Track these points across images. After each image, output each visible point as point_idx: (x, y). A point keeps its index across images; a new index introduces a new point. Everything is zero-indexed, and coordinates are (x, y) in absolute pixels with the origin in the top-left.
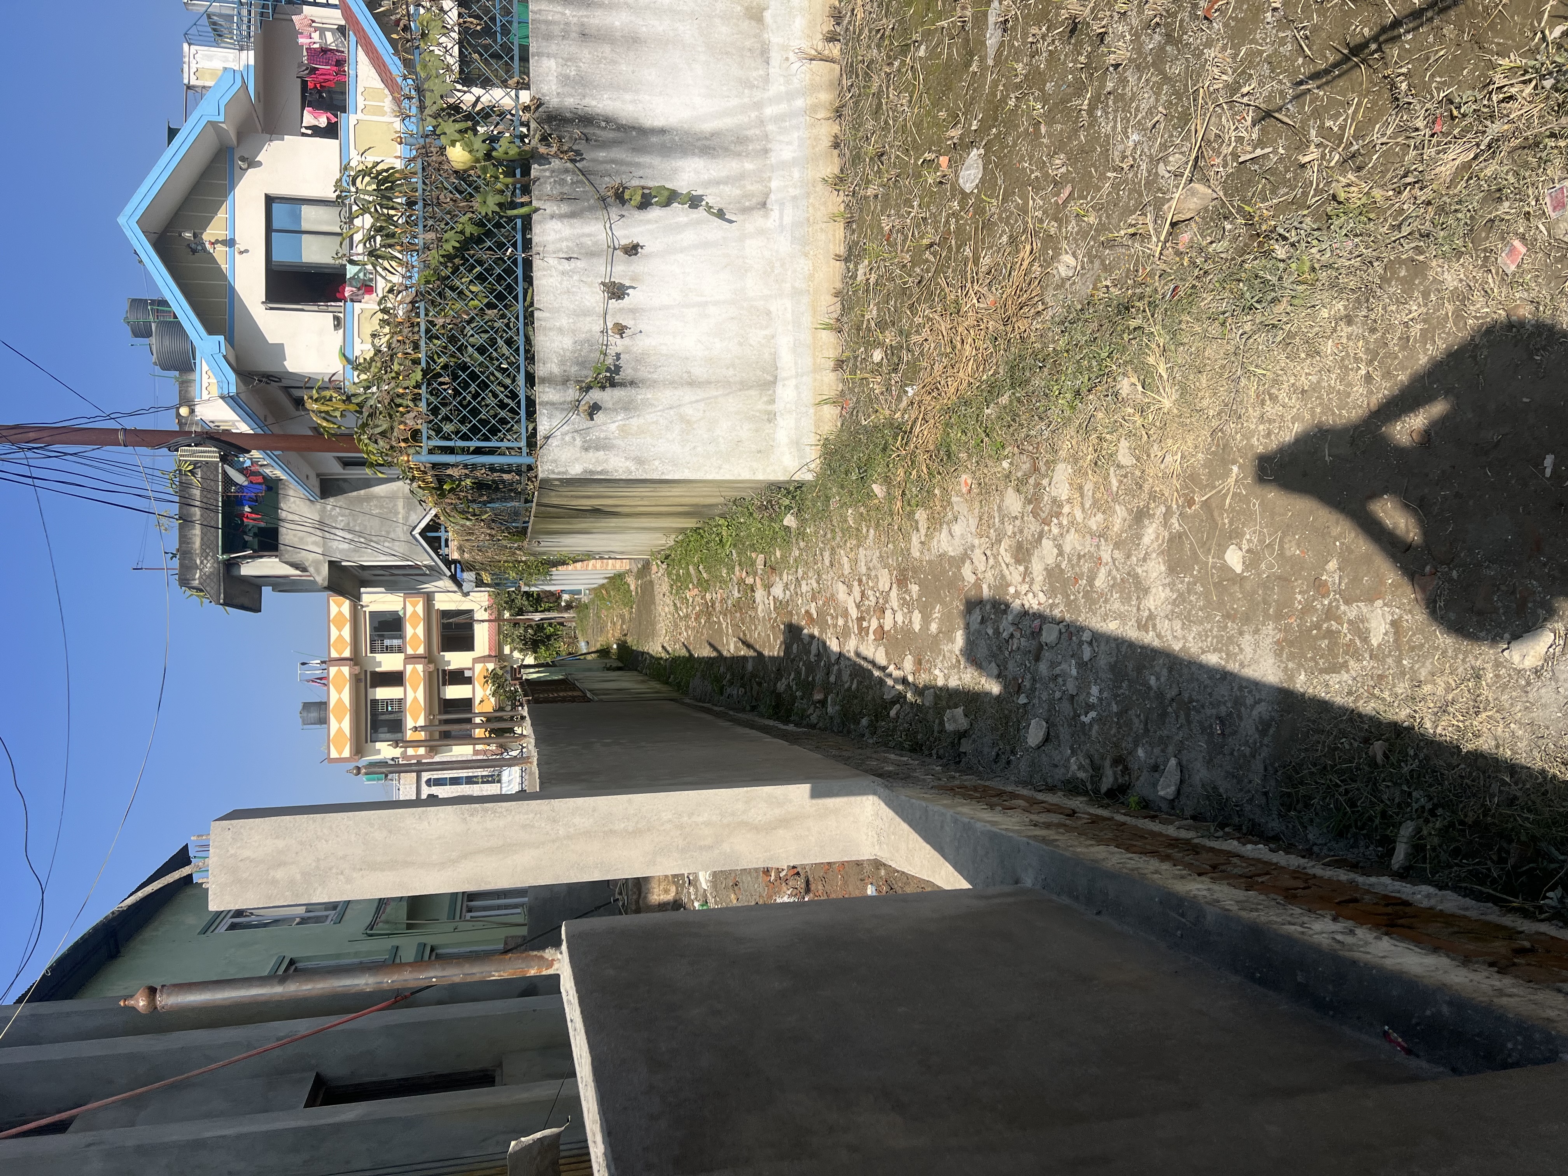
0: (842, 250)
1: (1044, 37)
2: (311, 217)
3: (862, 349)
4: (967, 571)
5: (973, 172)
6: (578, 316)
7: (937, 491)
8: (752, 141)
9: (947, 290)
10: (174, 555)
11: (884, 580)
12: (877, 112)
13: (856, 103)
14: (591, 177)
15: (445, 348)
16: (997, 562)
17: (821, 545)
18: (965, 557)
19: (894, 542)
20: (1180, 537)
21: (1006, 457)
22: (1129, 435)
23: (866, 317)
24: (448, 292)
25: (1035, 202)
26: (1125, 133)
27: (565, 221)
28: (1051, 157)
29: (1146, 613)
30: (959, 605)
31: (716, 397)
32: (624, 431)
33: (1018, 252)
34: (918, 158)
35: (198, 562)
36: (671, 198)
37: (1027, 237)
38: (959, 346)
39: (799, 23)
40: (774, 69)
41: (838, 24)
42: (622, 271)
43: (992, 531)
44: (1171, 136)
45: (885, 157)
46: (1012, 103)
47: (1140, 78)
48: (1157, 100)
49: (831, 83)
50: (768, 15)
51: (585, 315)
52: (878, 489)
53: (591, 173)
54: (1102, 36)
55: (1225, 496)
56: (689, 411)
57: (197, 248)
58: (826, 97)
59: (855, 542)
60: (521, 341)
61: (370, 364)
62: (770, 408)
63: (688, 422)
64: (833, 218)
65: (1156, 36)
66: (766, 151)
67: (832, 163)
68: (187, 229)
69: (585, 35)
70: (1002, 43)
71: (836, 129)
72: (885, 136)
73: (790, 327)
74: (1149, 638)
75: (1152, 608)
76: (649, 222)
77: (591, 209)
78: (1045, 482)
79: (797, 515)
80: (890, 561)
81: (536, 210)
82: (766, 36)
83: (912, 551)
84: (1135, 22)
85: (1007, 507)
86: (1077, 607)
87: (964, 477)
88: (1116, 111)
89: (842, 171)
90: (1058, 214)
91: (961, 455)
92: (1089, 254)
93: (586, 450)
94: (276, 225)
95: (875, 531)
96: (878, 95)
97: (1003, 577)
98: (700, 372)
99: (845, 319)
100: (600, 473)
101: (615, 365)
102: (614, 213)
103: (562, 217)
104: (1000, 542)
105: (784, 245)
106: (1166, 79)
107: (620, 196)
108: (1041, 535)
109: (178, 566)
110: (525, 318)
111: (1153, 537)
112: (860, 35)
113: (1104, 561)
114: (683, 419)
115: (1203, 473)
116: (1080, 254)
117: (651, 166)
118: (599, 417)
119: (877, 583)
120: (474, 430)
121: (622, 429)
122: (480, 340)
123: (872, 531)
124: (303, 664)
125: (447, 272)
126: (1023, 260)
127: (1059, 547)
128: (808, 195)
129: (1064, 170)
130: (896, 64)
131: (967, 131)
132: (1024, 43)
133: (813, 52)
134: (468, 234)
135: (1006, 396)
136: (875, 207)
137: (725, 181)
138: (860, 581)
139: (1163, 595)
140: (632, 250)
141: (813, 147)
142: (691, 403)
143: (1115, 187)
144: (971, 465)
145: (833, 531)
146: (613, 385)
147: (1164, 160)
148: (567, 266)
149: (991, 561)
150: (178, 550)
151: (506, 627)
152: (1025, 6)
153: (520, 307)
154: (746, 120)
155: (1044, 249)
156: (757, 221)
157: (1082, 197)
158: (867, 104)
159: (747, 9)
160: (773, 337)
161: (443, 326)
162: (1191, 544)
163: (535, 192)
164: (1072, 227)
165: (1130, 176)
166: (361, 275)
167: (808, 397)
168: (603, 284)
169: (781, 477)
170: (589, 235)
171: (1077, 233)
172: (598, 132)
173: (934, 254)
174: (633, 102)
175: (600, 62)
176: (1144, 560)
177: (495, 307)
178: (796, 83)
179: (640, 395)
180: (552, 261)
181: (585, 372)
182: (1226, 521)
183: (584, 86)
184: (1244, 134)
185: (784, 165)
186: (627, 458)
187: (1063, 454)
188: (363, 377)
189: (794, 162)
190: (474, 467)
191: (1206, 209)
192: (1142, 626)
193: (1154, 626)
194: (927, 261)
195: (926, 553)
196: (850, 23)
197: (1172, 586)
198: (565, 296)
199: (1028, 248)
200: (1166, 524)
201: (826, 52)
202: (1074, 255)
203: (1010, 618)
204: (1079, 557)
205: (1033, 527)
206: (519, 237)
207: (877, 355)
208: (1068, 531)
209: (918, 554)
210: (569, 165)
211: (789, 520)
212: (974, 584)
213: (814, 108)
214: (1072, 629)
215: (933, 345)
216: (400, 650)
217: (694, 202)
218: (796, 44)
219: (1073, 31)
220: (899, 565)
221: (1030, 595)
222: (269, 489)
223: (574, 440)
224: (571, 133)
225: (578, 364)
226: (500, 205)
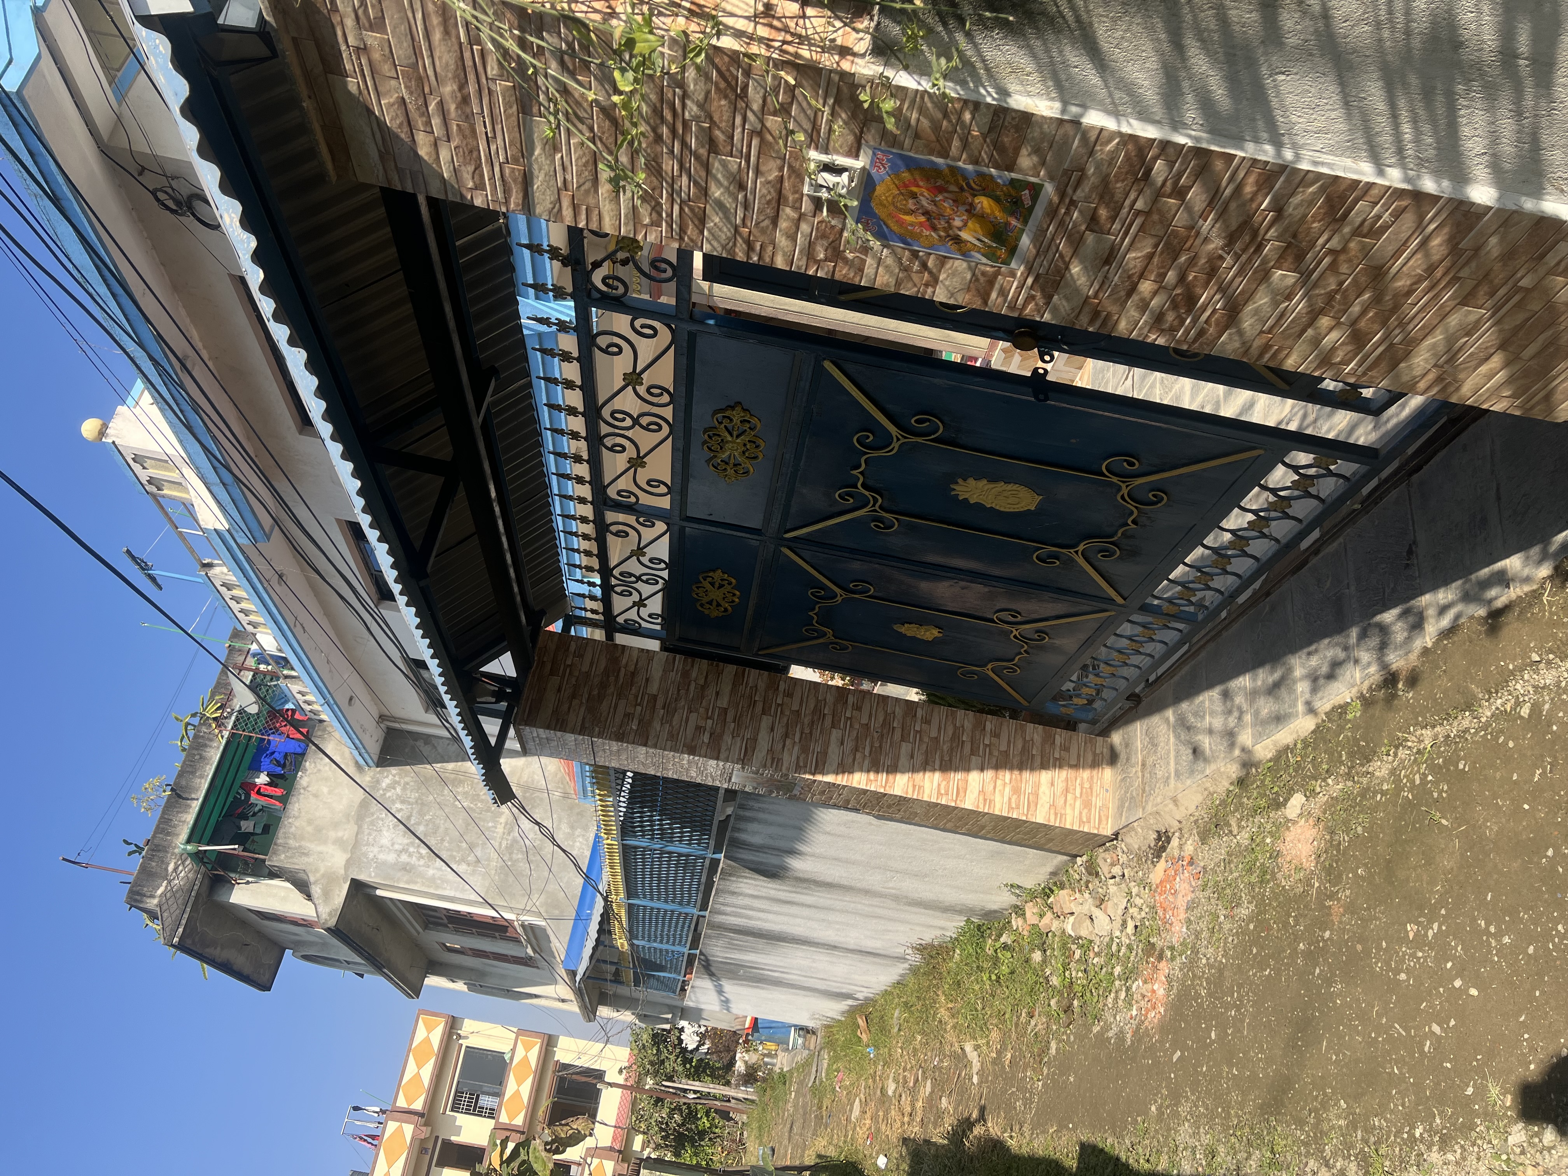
10: (138, 850)
35: (171, 867)
109: (136, 869)
124: (356, 1108)
150: (147, 842)
151: (645, 1104)
216: (492, 1114)
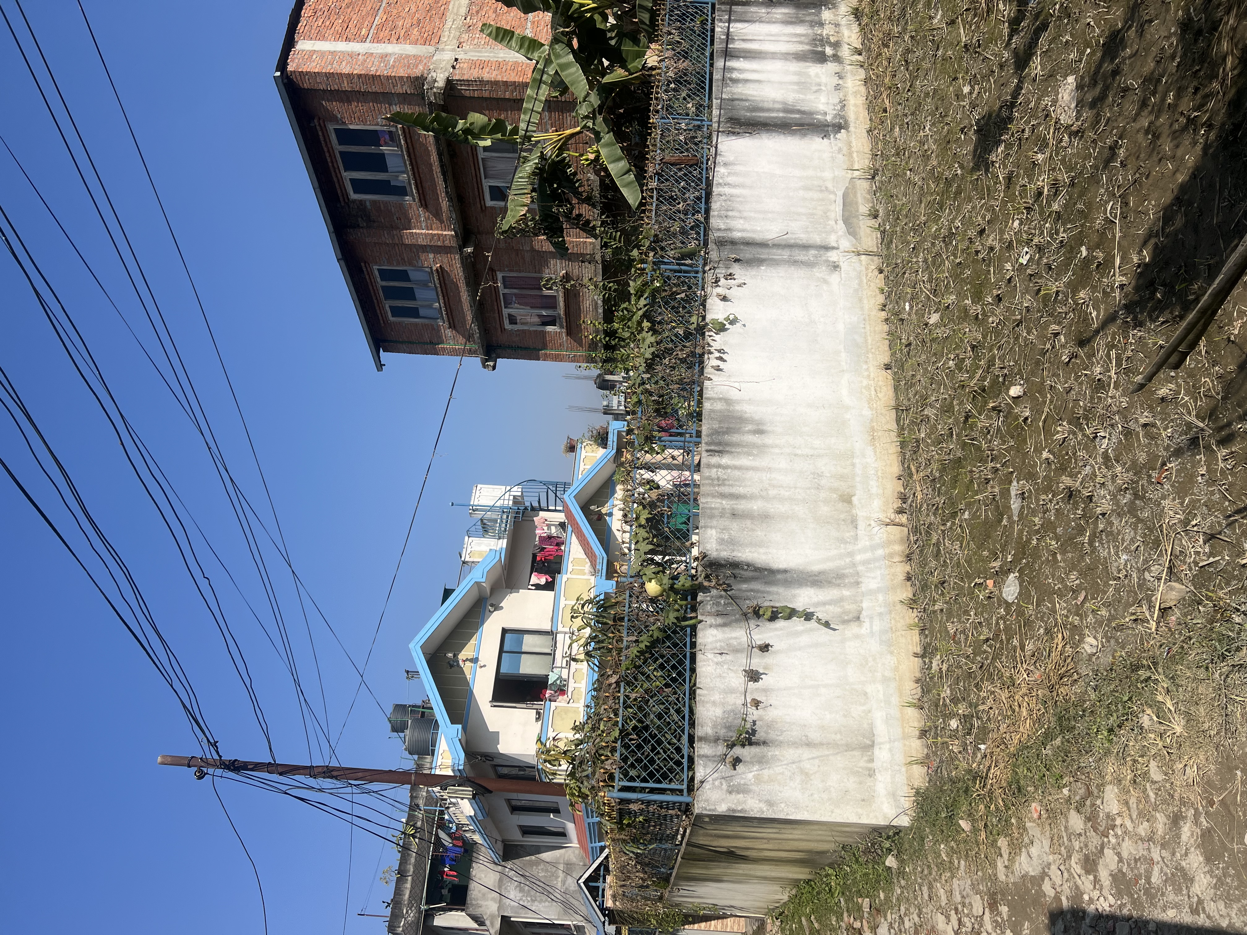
0: (918, 650)
1: (1051, 501)
2: (530, 643)
3: (941, 720)
4: (1047, 887)
5: (1012, 588)
6: (726, 693)
7: (1013, 821)
8: (847, 577)
9: (1003, 670)
10: (389, 905)
11: (978, 905)
12: (937, 555)
13: (921, 551)
14: (737, 601)
15: (635, 714)
16: (1070, 874)
17: (919, 880)
18: (1044, 874)
19: (982, 870)
20: (1209, 832)
21: (1065, 786)
22: (1154, 756)
23: (942, 696)
24: (640, 676)
25: (1060, 606)
26: (1117, 555)
27: (719, 629)
28: (1067, 575)
29: (1196, 899)
30: (1044, 920)
31: (828, 756)
32: (758, 778)
33: (1053, 639)
34: (971, 583)
35: (405, 911)
36: (792, 613)
37: (1058, 629)
38: (1017, 709)
39: (877, 504)
40: (861, 532)
41: (904, 503)
42: (758, 662)
43: (1063, 848)
44: (1150, 554)
45: (945, 585)
46: (1034, 542)
47: (1121, 521)
48: (1136, 533)
49: (902, 539)
50: (855, 499)
51: (732, 693)
52: (964, 824)
53: (737, 598)
54: (1090, 498)
55: (1236, 794)
56: (807, 765)
57: (454, 665)
58: (898, 548)
59: (949, 874)
60: (686, 711)
61: (583, 726)
62: (870, 765)
63: (807, 774)
64: (910, 627)
65: (1127, 495)
66: (858, 583)
67: (907, 590)
68: (450, 652)
69: (734, 515)
70: (1023, 507)
71: (908, 568)
72: (945, 570)
73: (882, 704)
74: (1201, 920)
75: (1199, 893)
76: (776, 629)
77: (737, 621)
78: (1098, 802)
79: (897, 857)
80: (981, 887)
81: (701, 621)
82: (854, 511)
83: (998, 874)
84: (1111, 488)
85: (1072, 826)
86: (1141, 904)
87: (1034, 805)
88: (1108, 542)
89: (914, 595)
90: (1078, 611)
91: (1029, 788)
92: (1105, 636)
93: (730, 793)
94: (505, 649)
95: (966, 862)
96: (938, 544)
97: (1077, 887)
98: (815, 736)
99: (925, 699)
100: (740, 811)
101: (752, 730)
102: (752, 623)
103: (717, 626)
104: (1071, 857)
105: (874, 646)
106: (1139, 520)
107: (757, 613)
108: (1103, 846)
109: (389, 914)
110: (690, 694)
111: (1189, 834)
112: (921, 508)
113: (1155, 860)
114: (802, 771)
115: (1216, 779)
116: (1099, 637)
117: (777, 593)
118: (740, 768)
119: (971, 910)
120: (651, 775)
121: (757, 777)
122: (658, 709)
123: (962, 862)
125: (639, 662)
126: (1057, 644)
127: (1119, 854)
128: (890, 612)
129: (1078, 582)
130: (949, 524)
131: (1005, 562)
132: (1038, 505)
133: (888, 520)
134: (655, 637)
135: (1059, 739)
136: (942, 618)
137: (830, 603)
138: (956, 909)
139: (1205, 881)
140: (765, 648)
141: (892, 580)
142: (809, 759)
143: (1117, 590)
144: (1038, 796)
145: (929, 867)
146: (751, 744)
147: (1148, 569)
148: (719, 658)
149: (1066, 875)
150: (392, 900)
152: (1035, 483)
153: (687, 686)
154: (843, 563)
155: (1072, 636)
156: (853, 629)
157: (1092, 599)
158: (930, 550)
159: (840, 496)
160: (870, 711)
161: (635, 700)
162: (1219, 836)
163: (700, 611)
164: (1090, 619)
165: (1126, 582)
166: (558, 682)
167: (900, 758)
168: (745, 671)
169: (882, 822)
170: (736, 638)
171: (1095, 623)
172: (742, 572)
173: (990, 646)
174: (766, 553)
175: (744, 530)
176: (1186, 854)
177: (670, 686)
178: (877, 540)
179: (770, 752)
180: (710, 656)
181: (730, 734)
182: (1241, 813)
183: (733, 545)
184: (1200, 550)
185: (872, 592)
186: (760, 801)
187: (1108, 778)
188: (578, 736)
189: (879, 590)
190: (649, 803)
191: (1184, 599)
192: (1195, 911)
193: (1204, 909)
194: (985, 652)
195: (1010, 875)
196: (913, 501)
197: (1210, 872)
198: (718, 680)
199: (1060, 636)
200: (1196, 822)
201: (897, 520)
202: (1095, 638)
203: (1087, 921)
204: (1136, 860)
205: (1095, 840)
206: (688, 639)
207: (954, 724)
208: (1123, 840)
209: (1004, 877)
210: (723, 593)
211: (891, 861)
212: (1054, 898)
213: (891, 555)
214: (1140, 924)
215: (997, 712)
217: (808, 616)
218: (875, 516)
219: (1070, 496)
220: (989, 890)
221: (1102, 899)
222: (466, 851)
223: (722, 784)
224: (725, 573)
225: (726, 727)
226: (677, 618)
